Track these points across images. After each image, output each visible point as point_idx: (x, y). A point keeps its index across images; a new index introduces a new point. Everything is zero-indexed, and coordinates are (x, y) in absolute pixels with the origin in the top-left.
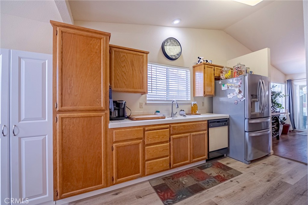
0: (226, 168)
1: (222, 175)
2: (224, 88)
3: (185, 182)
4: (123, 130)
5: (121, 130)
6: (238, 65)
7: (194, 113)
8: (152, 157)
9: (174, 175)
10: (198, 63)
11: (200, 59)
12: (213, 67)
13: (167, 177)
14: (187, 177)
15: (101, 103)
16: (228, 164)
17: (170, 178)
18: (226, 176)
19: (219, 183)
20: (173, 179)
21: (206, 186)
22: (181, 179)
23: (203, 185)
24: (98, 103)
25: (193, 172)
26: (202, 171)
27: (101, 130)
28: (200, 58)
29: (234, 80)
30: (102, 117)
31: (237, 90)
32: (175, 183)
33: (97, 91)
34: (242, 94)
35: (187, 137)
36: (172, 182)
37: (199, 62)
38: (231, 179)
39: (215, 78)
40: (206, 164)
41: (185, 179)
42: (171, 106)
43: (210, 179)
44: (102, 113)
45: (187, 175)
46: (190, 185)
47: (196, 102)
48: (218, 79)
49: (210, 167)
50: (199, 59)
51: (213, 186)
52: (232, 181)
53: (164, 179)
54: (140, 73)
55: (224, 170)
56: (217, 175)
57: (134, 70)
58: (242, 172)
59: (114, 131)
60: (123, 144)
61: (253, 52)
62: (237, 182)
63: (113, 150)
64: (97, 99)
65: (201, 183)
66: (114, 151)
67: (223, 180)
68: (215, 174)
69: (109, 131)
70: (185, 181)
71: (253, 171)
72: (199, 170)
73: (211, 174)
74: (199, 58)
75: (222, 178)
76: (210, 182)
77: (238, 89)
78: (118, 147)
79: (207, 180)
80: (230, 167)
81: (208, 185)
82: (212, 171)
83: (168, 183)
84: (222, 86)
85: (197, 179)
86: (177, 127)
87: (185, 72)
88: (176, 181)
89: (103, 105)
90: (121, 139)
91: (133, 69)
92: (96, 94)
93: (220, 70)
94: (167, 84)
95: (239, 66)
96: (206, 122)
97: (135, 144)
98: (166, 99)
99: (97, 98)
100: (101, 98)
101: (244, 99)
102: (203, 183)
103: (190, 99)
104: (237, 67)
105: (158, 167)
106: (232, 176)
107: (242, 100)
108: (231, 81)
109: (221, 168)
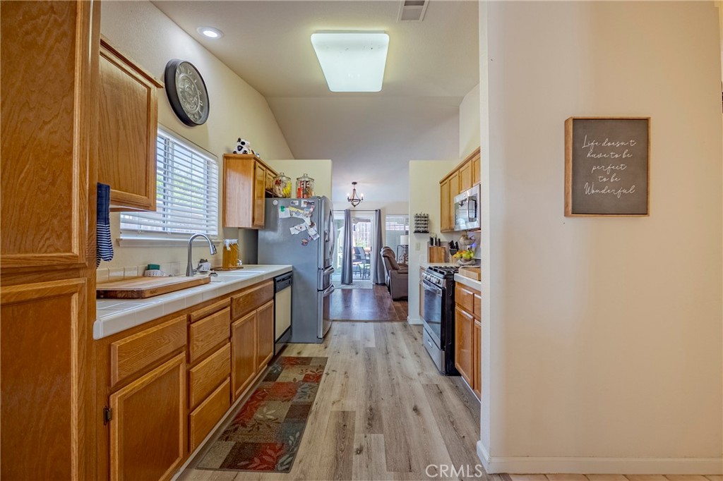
0: (306, 361)
1: (309, 372)
2: (283, 214)
3: (271, 415)
4: (141, 334)
5: (135, 337)
6: (304, 177)
7: (231, 266)
8: (205, 394)
9: (237, 417)
10: (238, 152)
11: (243, 143)
12: (264, 169)
13: (225, 432)
14: (265, 405)
16: (299, 353)
17: (236, 429)
18: (315, 371)
19: (318, 385)
20: (244, 425)
21: (308, 400)
22: (258, 416)
23: (302, 400)
25: (264, 391)
26: (278, 383)
28: (242, 140)
29: (302, 202)
30: (75, 298)
31: (308, 221)
32: (258, 428)
34: (316, 229)
35: (252, 319)
36: (249, 431)
37: (239, 150)
38: (325, 372)
39: (266, 193)
40: (271, 368)
41: (267, 411)
43: (303, 387)
44: (75, 281)
45: (262, 403)
46: (286, 414)
47: (234, 241)
48: (270, 194)
49: (282, 370)
50: (239, 144)
51: (316, 394)
52: (327, 374)
53: (227, 438)
55: (304, 364)
56: (303, 376)
58: (326, 356)
59: (117, 344)
60: (142, 384)
62: (334, 371)
65: (295, 400)
66: (115, 423)
67: (318, 378)
68: (301, 377)
69: (94, 351)
70: (270, 413)
71: (335, 350)
72: (271, 384)
73: (295, 379)
74: (239, 140)
75: (314, 377)
76: (306, 390)
77: (309, 218)
78: (127, 401)
79: (299, 390)
80: (307, 356)
81: (309, 396)
82: (290, 375)
83: (242, 436)
84: (280, 210)
85: (285, 399)
86: (241, 299)
87: (202, 160)
88: (254, 425)
89: (81, 249)
90: (137, 367)
93: (274, 178)
95: (307, 180)
96: (272, 282)
97: (171, 370)
101: (318, 236)
102: (300, 398)
103: (215, 233)
104: (303, 180)
106: (323, 368)
107: (315, 239)
108: (297, 204)
109: (297, 364)
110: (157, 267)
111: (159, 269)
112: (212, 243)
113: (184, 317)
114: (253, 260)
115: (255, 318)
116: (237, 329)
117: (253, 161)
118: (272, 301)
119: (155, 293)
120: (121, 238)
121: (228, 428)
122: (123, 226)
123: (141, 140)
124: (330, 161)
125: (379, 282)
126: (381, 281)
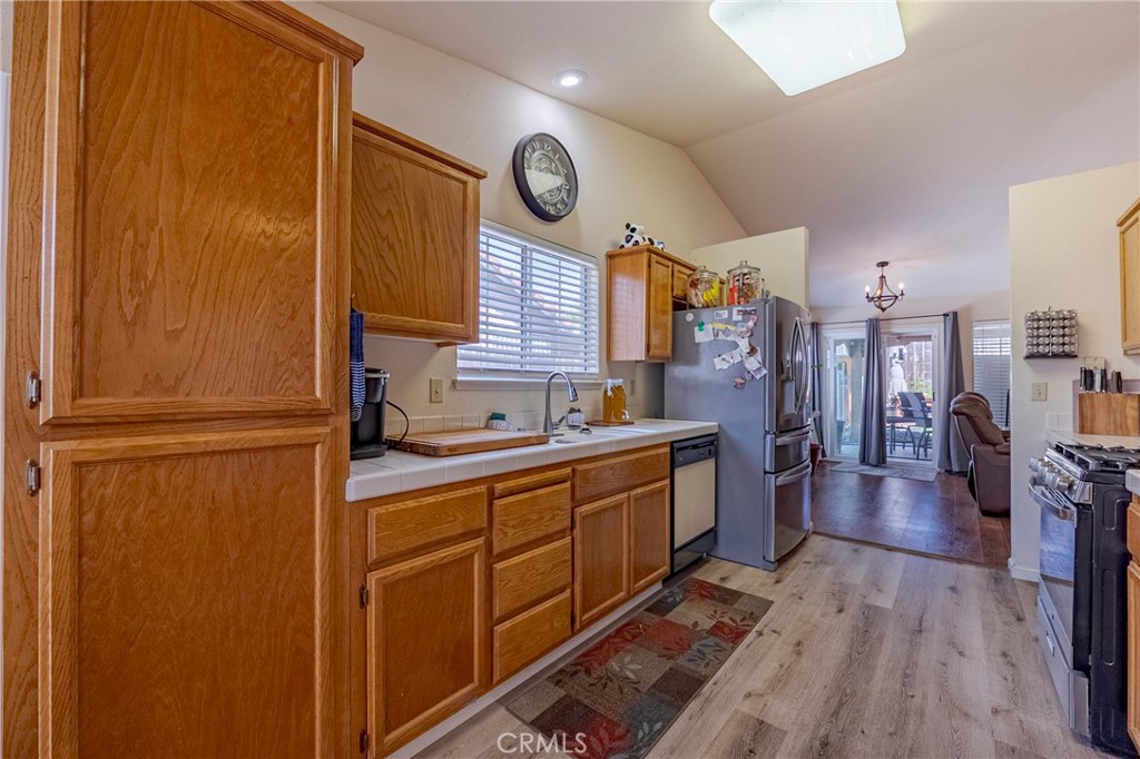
0: (728, 597)
1: (726, 620)
2: (701, 336)
3: (632, 671)
4: (411, 504)
5: (400, 506)
6: (741, 267)
7: (613, 419)
8: (518, 605)
9: (584, 655)
10: (627, 245)
11: (633, 230)
12: (670, 264)
13: (561, 671)
14: (630, 651)
15: (313, 379)
16: (723, 579)
17: (576, 673)
18: (738, 621)
19: (733, 649)
20: (588, 672)
21: (702, 670)
22: (614, 665)
23: (692, 666)
24: (299, 377)
25: (638, 628)
26: (667, 621)
27: (312, 513)
28: (632, 226)
29: (735, 312)
30: (318, 447)
31: (744, 345)
32: (605, 686)
33: (292, 318)
34: (760, 358)
35: (618, 506)
36: (591, 685)
37: (628, 242)
38: (756, 629)
39: (674, 303)
40: (666, 592)
41: (629, 663)
42: (544, 394)
43: (704, 642)
44: (319, 430)
45: (629, 646)
46: (655, 680)
47: (619, 382)
48: (681, 305)
49: (682, 600)
50: (628, 232)
51: (721, 663)
52: (760, 634)
53: (560, 681)
54: (451, 253)
55: (725, 602)
56: (714, 622)
57: (429, 240)
58: (770, 599)
59: (374, 512)
60: (411, 569)
61: (750, 236)
62: (775, 632)
63: (363, 604)
64: (295, 361)
65: (681, 661)
66: (372, 608)
67: (737, 635)
68: (708, 624)
69: (347, 515)
70: (632, 667)
71: (795, 591)
72: (656, 618)
73: (696, 624)
74: (628, 226)
75: (731, 629)
76: (706, 650)
77: (747, 340)
78: (388, 587)
79: (695, 646)
80: (735, 588)
81: (707, 664)
82: (694, 615)
83: (578, 688)
84: (696, 329)
85: (665, 652)
86: (593, 473)
87: (578, 268)
88: (602, 678)
89: (323, 391)
90: (403, 544)
91: (424, 234)
92: (286, 332)
93: (689, 276)
94: (526, 310)
95: (746, 271)
96: (667, 449)
97: (457, 560)
98: (518, 367)
99: (294, 354)
100: (313, 355)
101: (765, 372)
102: (690, 660)
103: (595, 370)
104: (738, 272)
105: (539, 638)
106: (755, 618)
107: (758, 377)
108: (726, 316)
109: (712, 597)
110: (502, 417)
111: (504, 419)
112: (572, 385)
113: (483, 488)
114: (657, 412)
115: (625, 506)
116: (584, 518)
117: (646, 254)
118: (667, 481)
119: (454, 451)
120: (459, 378)
121: (567, 666)
122: (460, 364)
123: (455, 252)
124: (803, 228)
125: (955, 468)
126: (960, 466)
